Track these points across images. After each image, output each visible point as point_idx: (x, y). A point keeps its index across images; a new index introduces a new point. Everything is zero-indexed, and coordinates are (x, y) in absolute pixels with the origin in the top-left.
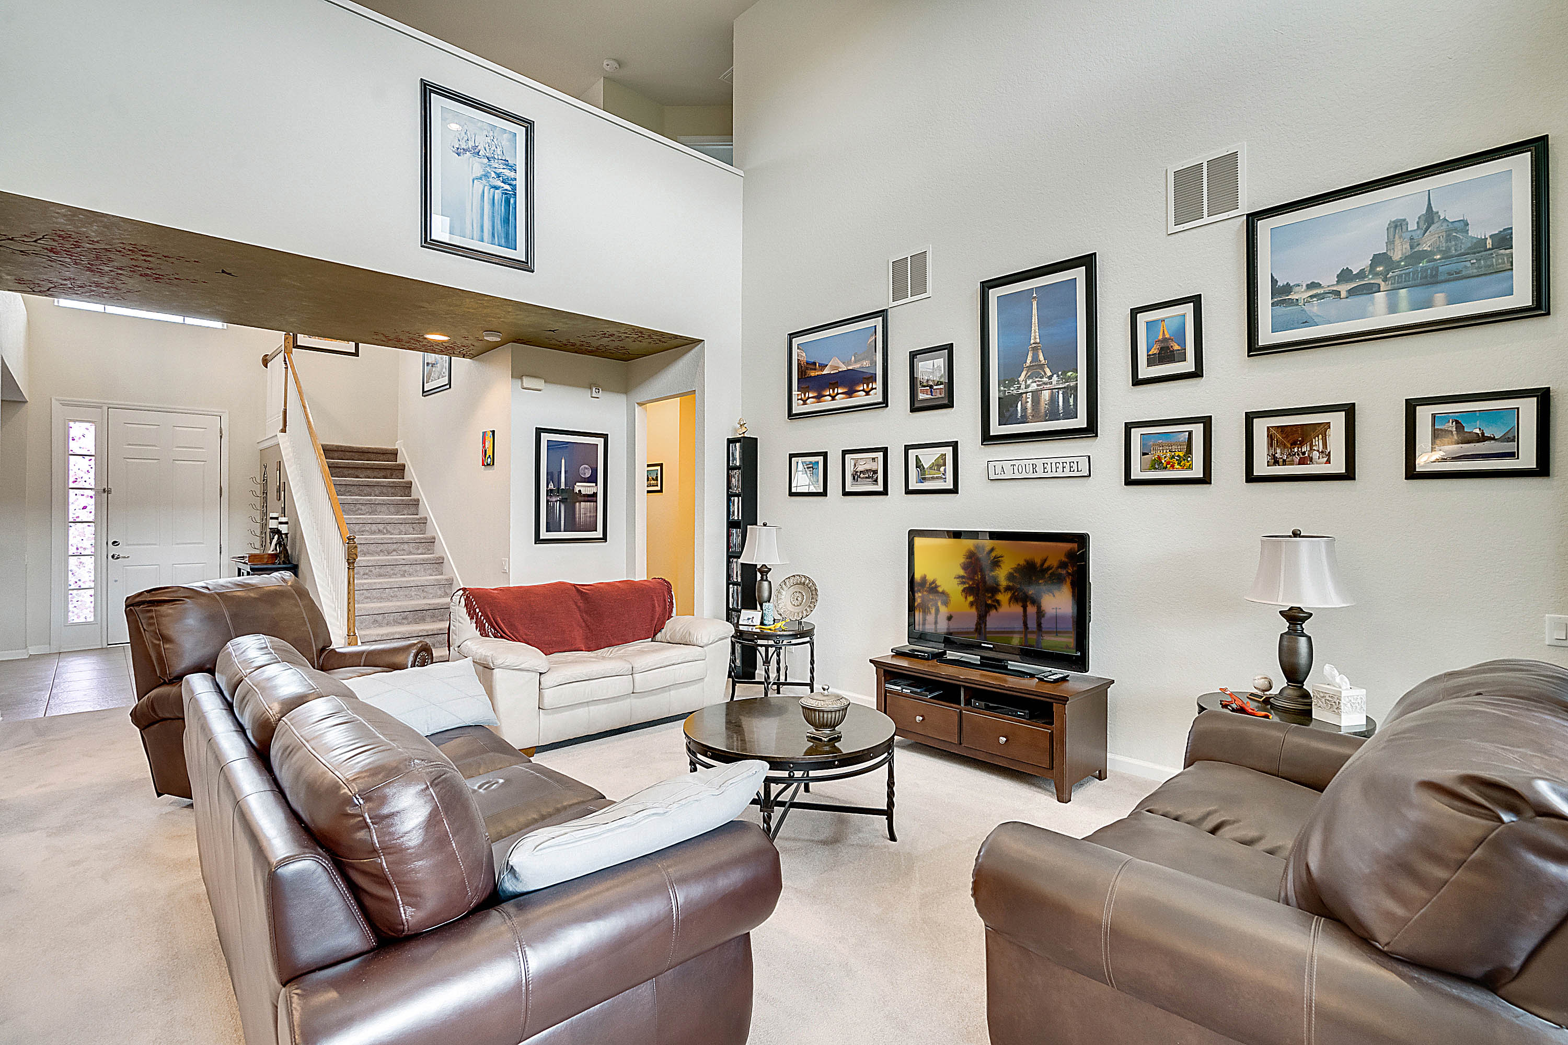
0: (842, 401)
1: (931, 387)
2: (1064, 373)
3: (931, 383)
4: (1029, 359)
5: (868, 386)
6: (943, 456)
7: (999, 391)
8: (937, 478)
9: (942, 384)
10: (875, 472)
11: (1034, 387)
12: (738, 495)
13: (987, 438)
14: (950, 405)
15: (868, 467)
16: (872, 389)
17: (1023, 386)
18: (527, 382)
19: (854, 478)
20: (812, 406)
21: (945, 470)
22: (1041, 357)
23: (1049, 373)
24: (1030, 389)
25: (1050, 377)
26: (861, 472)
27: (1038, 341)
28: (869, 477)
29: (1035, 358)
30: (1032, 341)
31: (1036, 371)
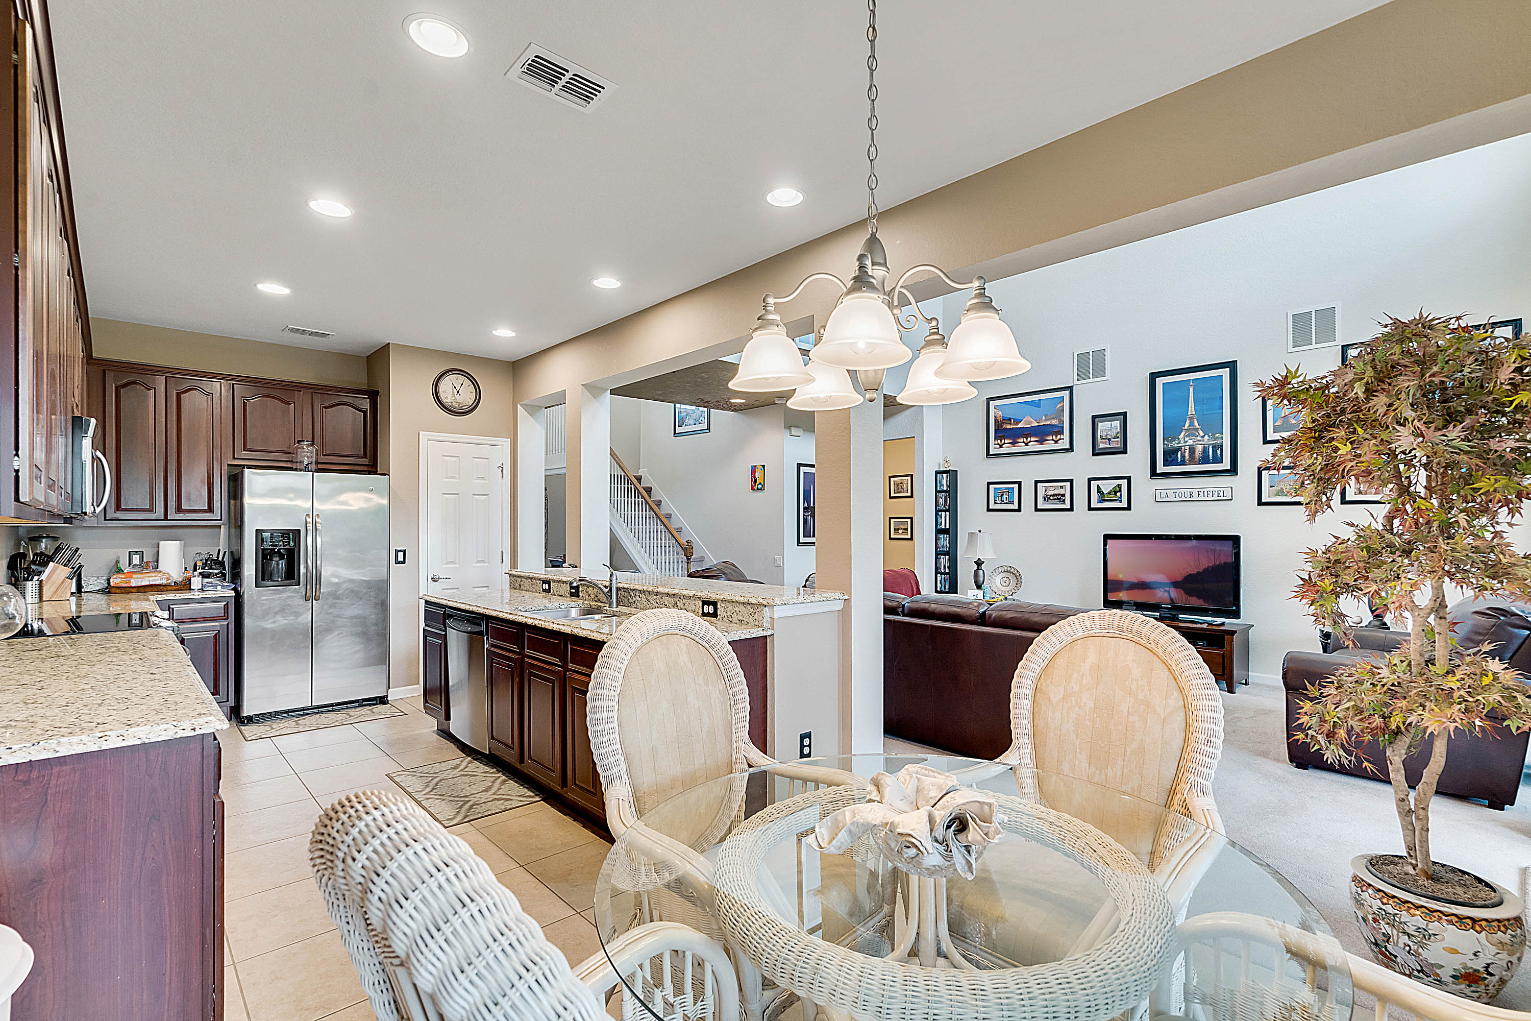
0: (1033, 447)
1: (1109, 439)
2: (1213, 435)
3: (1109, 437)
4: (1187, 424)
5: (1056, 437)
6: (1119, 486)
7: (1164, 444)
8: (1115, 500)
9: (1118, 438)
10: (1063, 495)
11: (1190, 442)
12: (945, 511)
13: (1154, 474)
14: (1125, 451)
15: (1056, 492)
16: (1060, 439)
17: (1182, 441)
18: (794, 431)
19: (1045, 500)
20: (1007, 449)
21: (1121, 495)
22: (1196, 423)
23: (1202, 434)
24: (1187, 444)
25: (1203, 437)
26: (1051, 496)
27: (1194, 413)
28: (1058, 499)
29: (1192, 424)
30: (1189, 413)
31: (1192, 432)
